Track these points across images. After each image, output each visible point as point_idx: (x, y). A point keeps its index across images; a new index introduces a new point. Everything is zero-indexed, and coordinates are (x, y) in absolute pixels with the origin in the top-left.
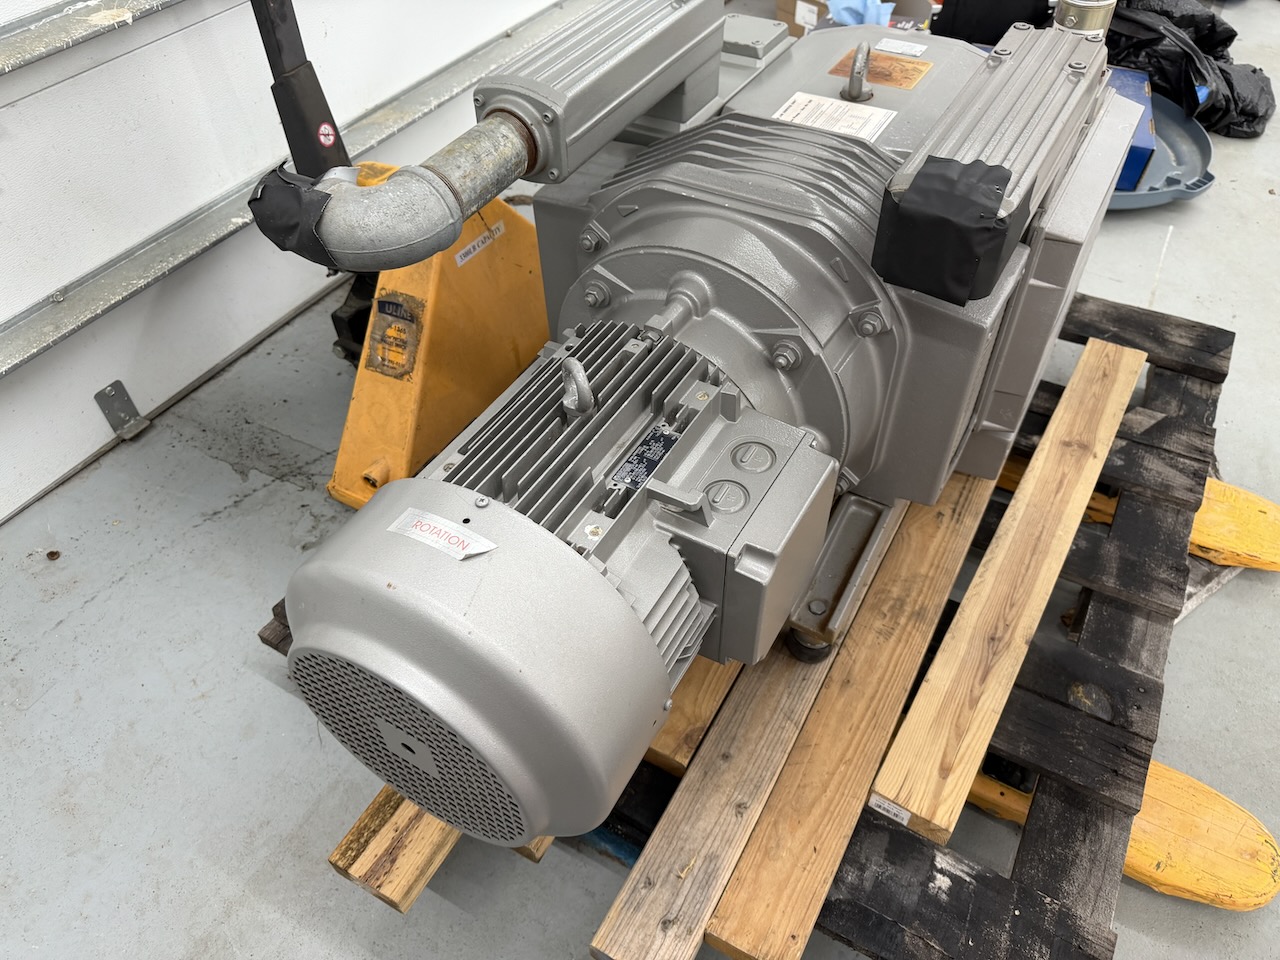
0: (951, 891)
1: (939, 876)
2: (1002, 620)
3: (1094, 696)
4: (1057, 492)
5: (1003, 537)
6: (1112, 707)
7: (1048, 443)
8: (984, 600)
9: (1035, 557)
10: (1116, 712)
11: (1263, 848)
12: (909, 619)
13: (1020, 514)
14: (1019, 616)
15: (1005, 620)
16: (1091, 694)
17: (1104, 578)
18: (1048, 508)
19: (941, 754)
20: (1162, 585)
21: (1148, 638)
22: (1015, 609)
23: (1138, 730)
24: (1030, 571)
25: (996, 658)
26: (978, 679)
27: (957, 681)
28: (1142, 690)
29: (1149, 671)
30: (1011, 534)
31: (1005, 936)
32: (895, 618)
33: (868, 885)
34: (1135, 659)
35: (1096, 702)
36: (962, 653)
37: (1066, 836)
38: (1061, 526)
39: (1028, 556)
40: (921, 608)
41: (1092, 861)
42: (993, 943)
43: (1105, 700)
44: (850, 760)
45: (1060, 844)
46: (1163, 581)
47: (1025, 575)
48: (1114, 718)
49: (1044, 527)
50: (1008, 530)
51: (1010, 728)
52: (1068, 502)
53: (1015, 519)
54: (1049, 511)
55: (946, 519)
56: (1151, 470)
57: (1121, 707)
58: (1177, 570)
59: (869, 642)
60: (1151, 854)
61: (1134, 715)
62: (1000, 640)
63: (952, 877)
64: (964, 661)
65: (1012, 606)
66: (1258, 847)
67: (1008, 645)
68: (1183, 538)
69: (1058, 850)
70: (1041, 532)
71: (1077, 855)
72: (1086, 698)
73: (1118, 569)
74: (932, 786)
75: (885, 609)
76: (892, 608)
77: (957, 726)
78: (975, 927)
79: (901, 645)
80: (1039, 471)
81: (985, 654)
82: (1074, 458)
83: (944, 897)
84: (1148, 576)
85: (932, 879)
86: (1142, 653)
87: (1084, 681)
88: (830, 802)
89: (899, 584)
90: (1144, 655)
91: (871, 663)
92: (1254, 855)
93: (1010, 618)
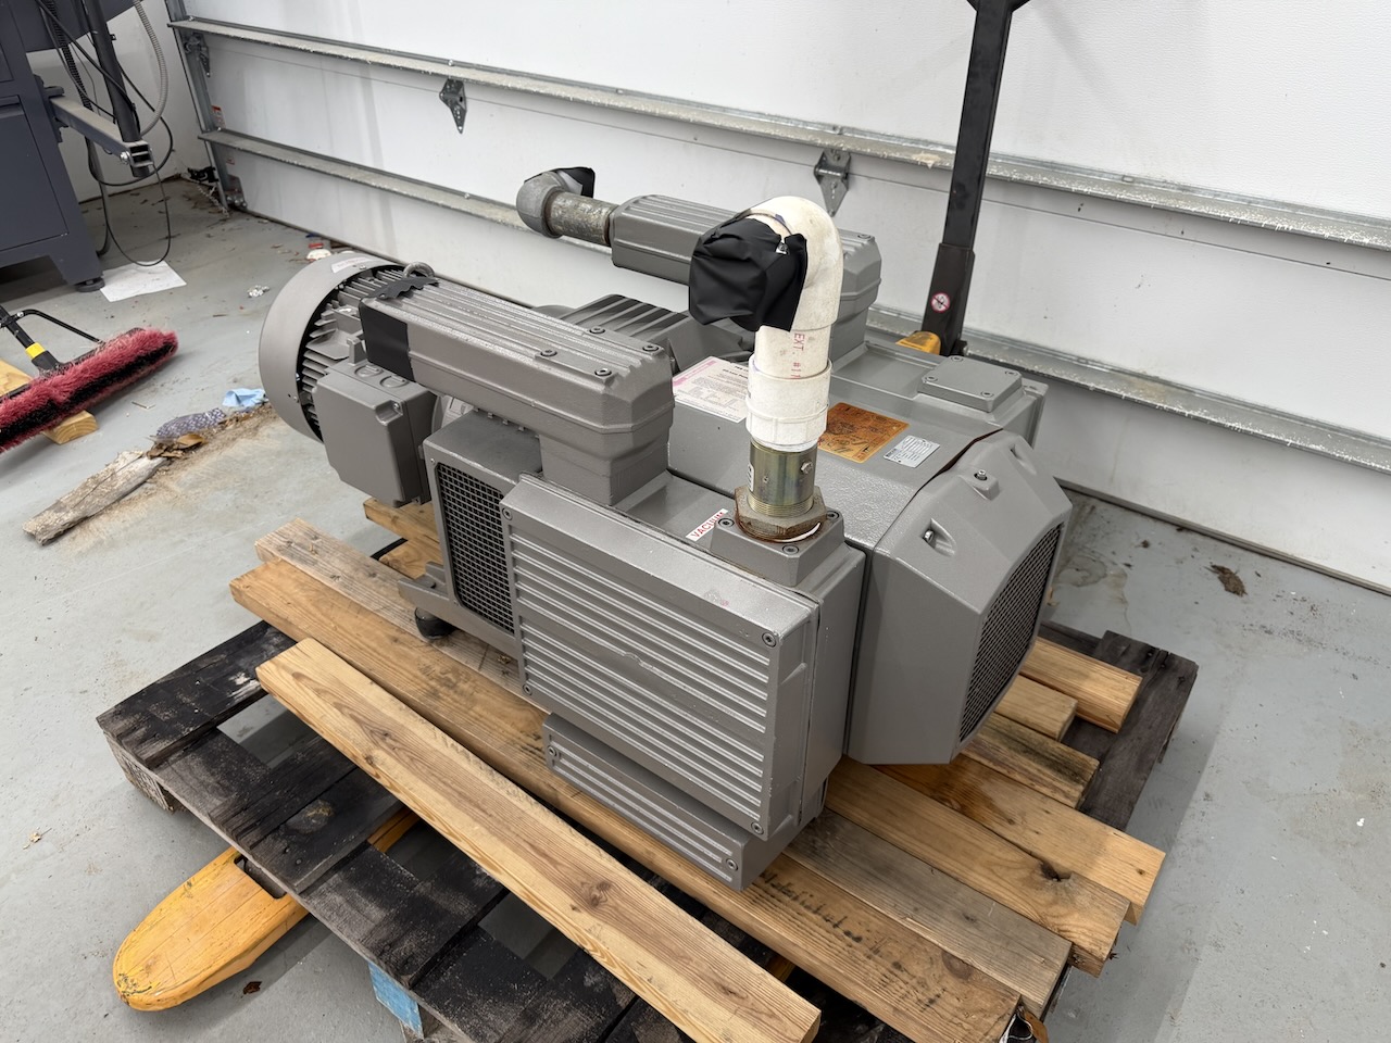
0: (233, 682)
1: (246, 679)
2: (401, 746)
3: (314, 821)
4: (532, 846)
5: (491, 777)
6: (297, 831)
7: (610, 866)
8: (427, 740)
9: (456, 795)
10: (290, 832)
11: (147, 980)
12: (432, 687)
13: (514, 801)
14: (399, 760)
15: (399, 749)
16: (317, 820)
17: (428, 884)
18: (513, 829)
19: (311, 677)
20: (395, 936)
21: (354, 912)
22: (407, 760)
23: (267, 841)
24: (442, 785)
25: (368, 732)
26: (356, 714)
27: (363, 701)
28: (298, 862)
29: (322, 894)
30: (492, 785)
31: (189, 700)
32: (439, 680)
33: (265, 646)
34: (338, 889)
35: (308, 820)
36: (384, 711)
37: (229, 774)
38: (484, 831)
39: (460, 790)
40: (439, 697)
41: (202, 783)
42: (189, 695)
43: (307, 829)
44: (336, 630)
45: (226, 767)
46: (400, 939)
47: (440, 779)
48: (287, 827)
49: (491, 816)
50: (498, 784)
51: (321, 753)
52: (514, 851)
53: (508, 793)
54: (509, 829)
55: (531, 741)
56: (566, 1016)
57: (294, 838)
58: (406, 962)
59: (423, 660)
60: (200, 883)
61: (281, 845)
62: (383, 740)
63: (242, 686)
64: (376, 711)
65: (412, 759)
66: (150, 978)
67: (376, 744)
68: (460, 1016)
69: (223, 765)
70: (484, 811)
71: (213, 774)
72: (315, 814)
73: (433, 903)
74: (291, 666)
75: (450, 676)
76: (449, 680)
77: (326, 692)
78: (205, 688)
79: (411, 677)
80: (569, 840)
81: (375, 725)
82: (579, 885)
83: (232, 678)
84: (413, 928)
85: (246, 676)
86: (341, 898)
87: (330, 820)
88: (314, 616)
89: (471, 690)
90: (339, 899)
91: (405, 657)
92: (148, 969)
93: (401, 753)
